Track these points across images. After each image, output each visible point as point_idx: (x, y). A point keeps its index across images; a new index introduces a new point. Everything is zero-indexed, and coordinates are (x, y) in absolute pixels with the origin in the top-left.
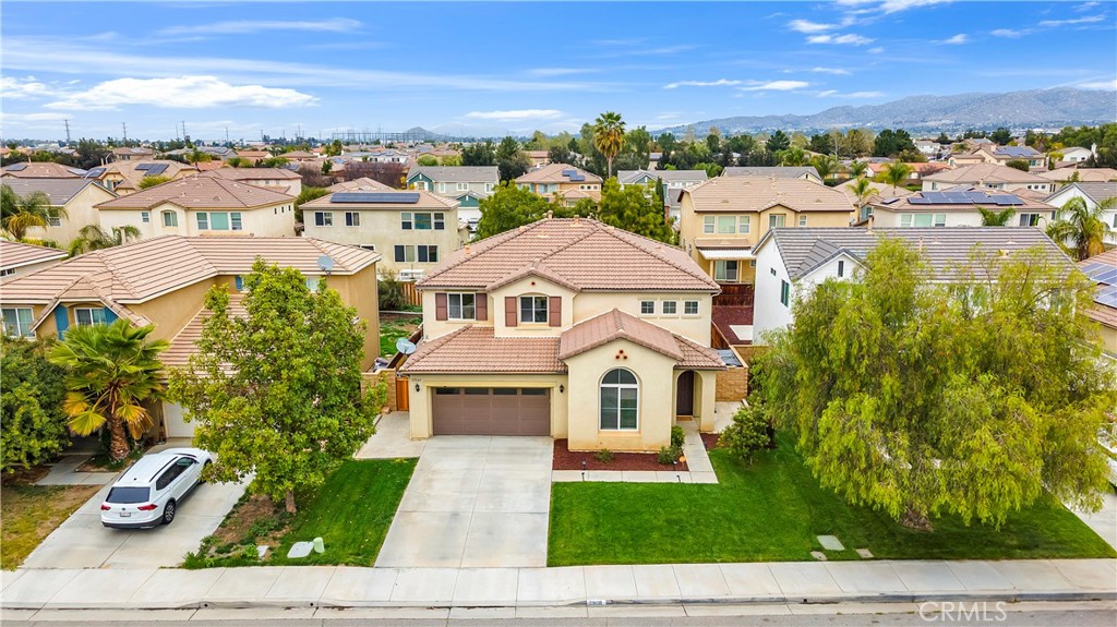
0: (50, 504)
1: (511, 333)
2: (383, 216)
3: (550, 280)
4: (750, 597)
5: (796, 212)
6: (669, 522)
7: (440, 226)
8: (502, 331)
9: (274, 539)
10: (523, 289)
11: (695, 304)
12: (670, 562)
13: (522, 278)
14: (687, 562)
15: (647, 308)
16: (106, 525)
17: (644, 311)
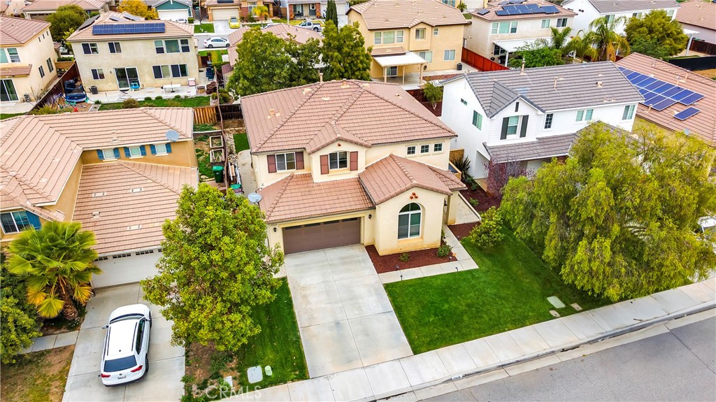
0: (43, 371)
1: (326, 178)
2: (140, 44)
3: (351, 142)
4: (536, 355)
5: (432, 26)
6: (468, 306)
7: (186, 49)
8: (318, 177)
9: (232, 369)
10: (333, 149)
11: (440, 145)
12: (482, 337)
13: (333, 142)
14: (491, 335)
15: (411, 151)
16: (107, 386)
17: (409, 153)
